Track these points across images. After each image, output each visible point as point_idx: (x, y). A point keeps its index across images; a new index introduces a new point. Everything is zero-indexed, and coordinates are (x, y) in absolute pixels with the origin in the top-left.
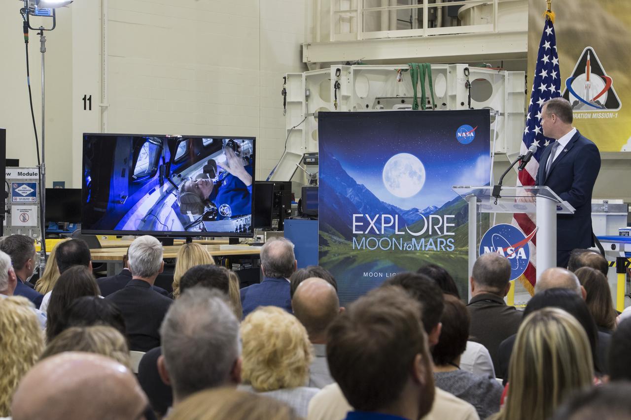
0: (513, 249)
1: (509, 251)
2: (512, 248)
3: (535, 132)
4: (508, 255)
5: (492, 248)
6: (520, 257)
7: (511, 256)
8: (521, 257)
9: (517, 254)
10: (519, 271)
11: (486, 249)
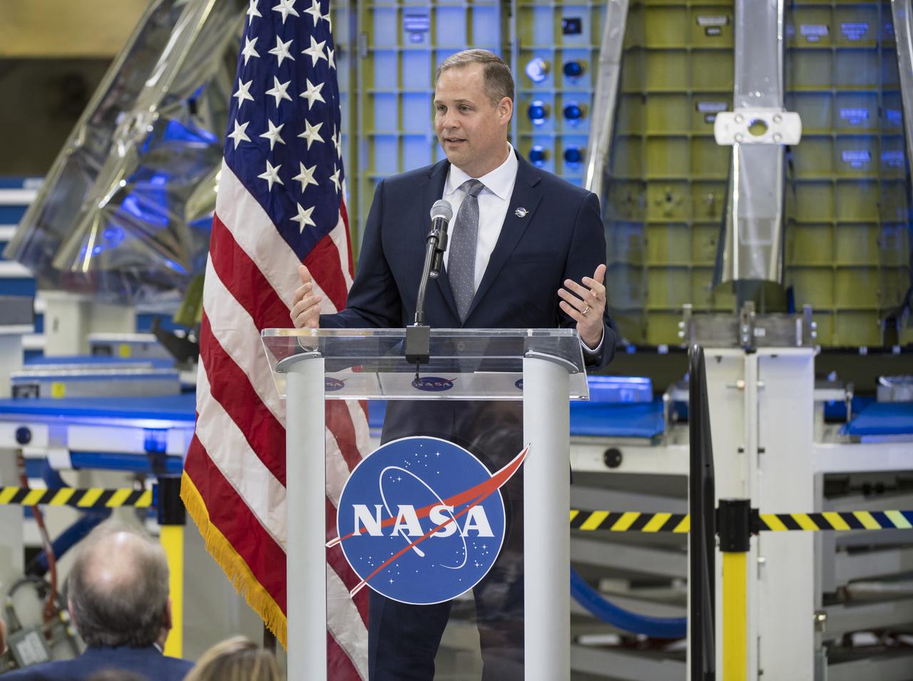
1: (436, 516)
2: (444, 507)
3: (268, 140)
4: (435, 526)
5: (379, 507)
6: (473, 533)
7: (444, 530)
8: (477, 532)
9: (462, 524)
10: (470, 571)
11: (361, 511)
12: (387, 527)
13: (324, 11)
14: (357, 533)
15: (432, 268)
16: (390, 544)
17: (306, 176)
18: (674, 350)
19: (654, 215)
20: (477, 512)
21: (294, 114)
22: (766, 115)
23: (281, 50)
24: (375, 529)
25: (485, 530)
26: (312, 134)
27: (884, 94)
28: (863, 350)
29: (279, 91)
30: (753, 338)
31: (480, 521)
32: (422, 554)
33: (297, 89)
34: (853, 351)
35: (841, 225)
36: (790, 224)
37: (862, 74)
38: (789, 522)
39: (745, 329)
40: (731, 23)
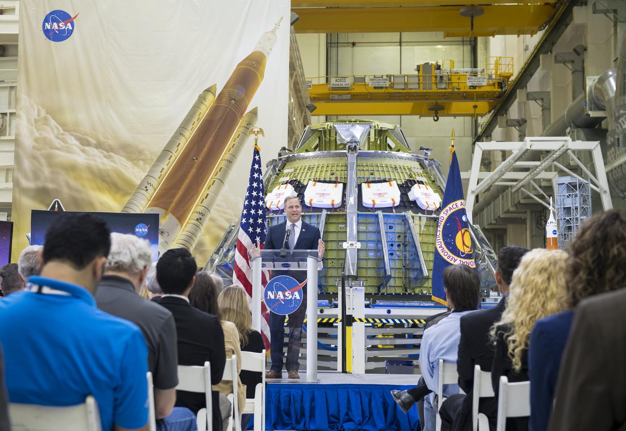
0: (290, 292)
1: (287, 294)
3: (250, 222)
4: (286, 296)
5: (273, 292)
6: (295, 298)
7: (288, 297)
9: (293, 296)
10: (294, 307)
11: (269, 293)
12: (275, 297)
13: (263, 195)
14: (268, 298)
15: (286, 239)
16: (276, 300)
17: (258, 230)
18: (333, 293)
19: (330, 266)
20: (296, 293)
21: (256, 217)
22: (354, 243)
23: (253, 203)
24: (273, 297)
25: (298, 298)
26: (260, 221)
27: (378, 241)
28: (373, 294)
29: (253, 212)
30: (352, 285)
31: (297, 295)
32: (283, 303)
33: (257, 211)
34: (371, 294)
35: (368, 268)
36: (358, 268)
37: (373, 237)
38: (361, 320)
39: (350, 282)
40: (346, 226)
